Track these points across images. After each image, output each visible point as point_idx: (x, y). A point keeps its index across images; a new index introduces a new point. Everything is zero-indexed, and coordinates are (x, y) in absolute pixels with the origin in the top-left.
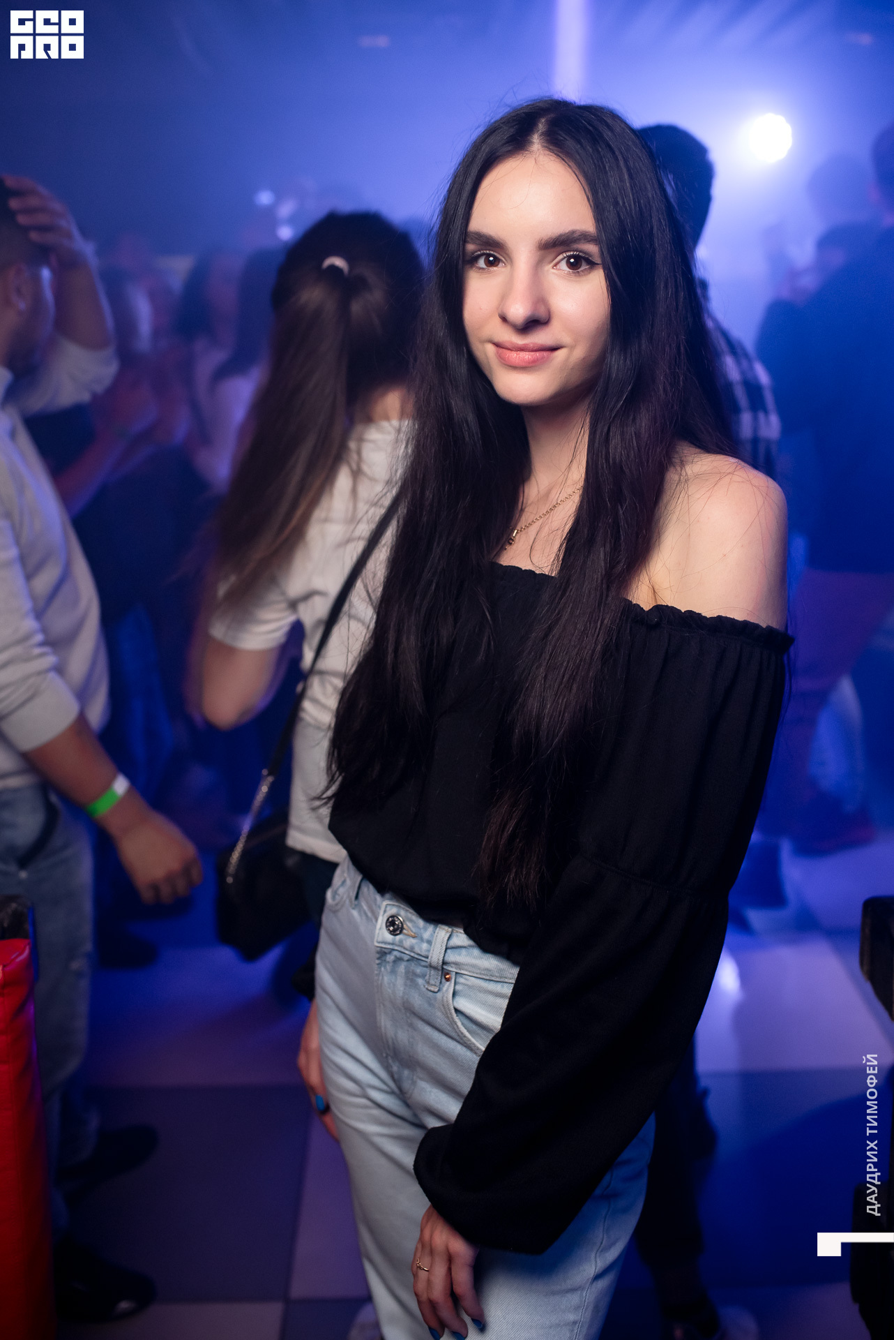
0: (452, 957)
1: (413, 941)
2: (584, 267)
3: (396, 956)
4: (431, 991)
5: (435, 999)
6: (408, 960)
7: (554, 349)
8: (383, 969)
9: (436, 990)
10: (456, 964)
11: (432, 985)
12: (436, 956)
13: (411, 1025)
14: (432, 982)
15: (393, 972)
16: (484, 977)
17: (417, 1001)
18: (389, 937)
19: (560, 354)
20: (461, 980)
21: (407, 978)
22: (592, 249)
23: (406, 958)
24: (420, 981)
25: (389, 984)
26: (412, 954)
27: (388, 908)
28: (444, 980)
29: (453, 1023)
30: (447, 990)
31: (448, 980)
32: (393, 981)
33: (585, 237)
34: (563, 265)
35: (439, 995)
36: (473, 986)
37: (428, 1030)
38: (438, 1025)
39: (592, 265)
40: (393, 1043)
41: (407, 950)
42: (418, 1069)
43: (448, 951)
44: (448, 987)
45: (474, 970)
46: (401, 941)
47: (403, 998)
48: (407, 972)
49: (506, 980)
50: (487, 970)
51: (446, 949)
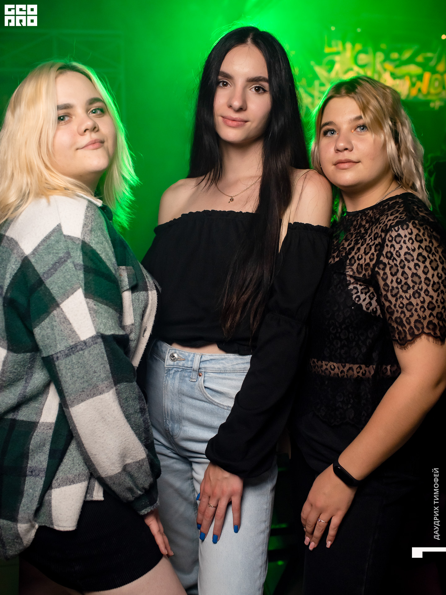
0: (202, 365)
1: (184, 362)
2: (261, 91)
3: (175, 370)
4: (193, 382)
5: (195, 385)
6: (181, 371)
7: (246, 122)
8: (168, 378)
9: (195, 381)
10: (205, 368)
11: (194, 379)
12: (196, 366)
13: (181, 401)
14: (193, 377)
15: (173, 378)
16: (217, 372)
17: (185, 388)
18: (171, 363)
19: (248, 124)
20: (206, 375)
21: (180, 379)
22: (266, 85)
23: (180, 370)
24: (187, 379)
25: (171, 384)
26: (183, 368)
27: (170, 351)
28: (198, 376)
29: (203, 394)
30: (201, 380)
31: (200, 376)
32: (173, 382)
33: (264, 79)
34: (253, 90)
35: (197, 383)
36: (212, 377)
37: (190, 401)
38: (196, 396)
39: (265, 91)
40: (171, 412)
41: (180, 366)
42: (183, 421)
43: (201, 363)
44: (201, 379)
45: (213, 369)
46: (177, 363)
47: (178, 388)
48: (180, 377)
49: (227, 372)
50: (219, 368)
51: (200, 362)
